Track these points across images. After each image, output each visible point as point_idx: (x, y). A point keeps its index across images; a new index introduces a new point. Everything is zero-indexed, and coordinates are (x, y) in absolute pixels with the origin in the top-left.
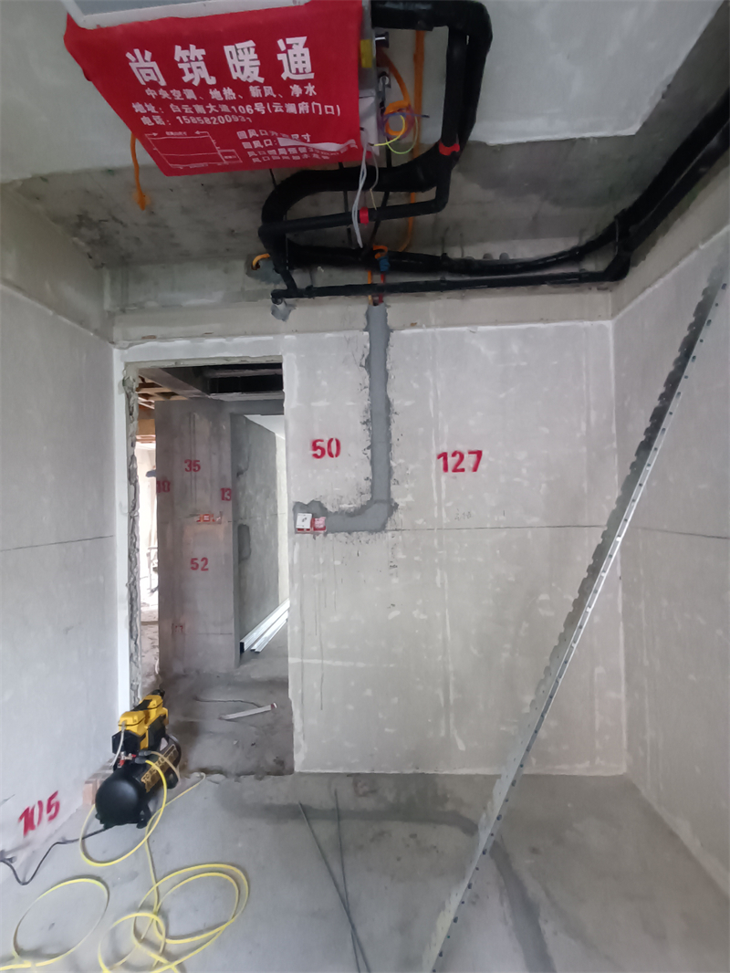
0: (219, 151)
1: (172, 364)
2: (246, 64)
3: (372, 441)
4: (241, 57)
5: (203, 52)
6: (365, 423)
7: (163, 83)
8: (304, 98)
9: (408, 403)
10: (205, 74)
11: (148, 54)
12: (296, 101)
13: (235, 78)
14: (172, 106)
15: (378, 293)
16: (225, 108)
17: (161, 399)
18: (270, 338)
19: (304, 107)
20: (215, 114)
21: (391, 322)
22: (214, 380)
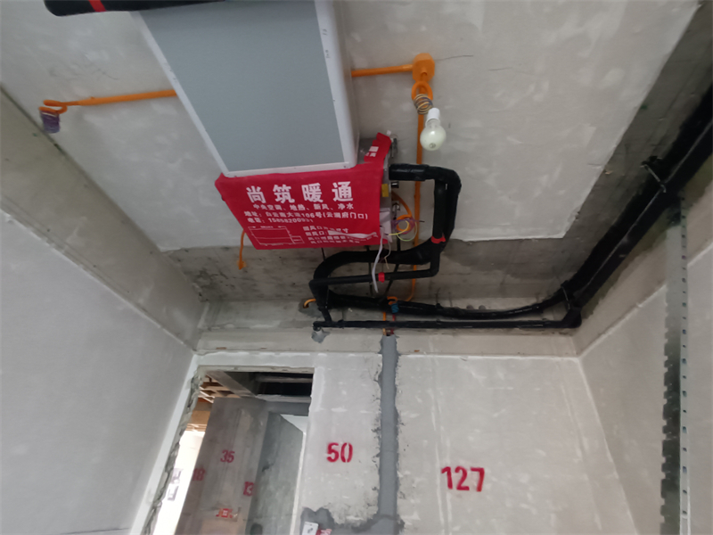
0: (291, 237)
1: (231, 369)
2: (313, 194)
3: (381, 449)
4: (311, 189)
5: (290, 188)
6: (376, 431)
7: (264, 201)
8: (346, 210)
9: (413, 416)
10: (289, 198)
11: (259, 188)
12: (341, 211)
13: (306, 199)
14: (267, 213)
15: (390, 328)
16: (298, 215)
17: (219, 395)
18: (308, 354)
19: (345, 215)
20: (291, 217)
21: (400, 348)
22: (263, 384)
